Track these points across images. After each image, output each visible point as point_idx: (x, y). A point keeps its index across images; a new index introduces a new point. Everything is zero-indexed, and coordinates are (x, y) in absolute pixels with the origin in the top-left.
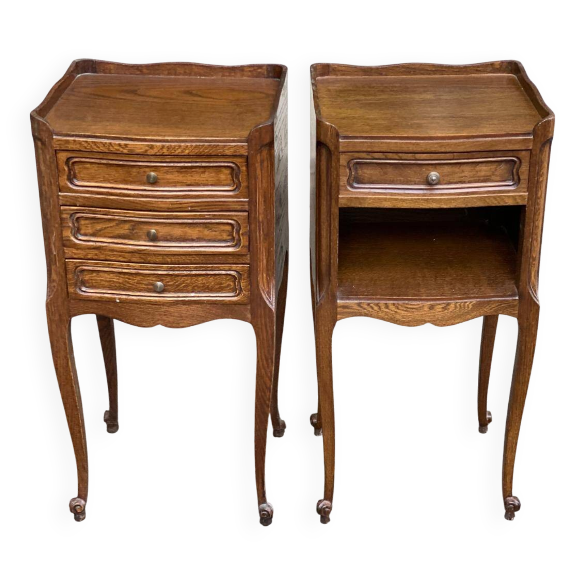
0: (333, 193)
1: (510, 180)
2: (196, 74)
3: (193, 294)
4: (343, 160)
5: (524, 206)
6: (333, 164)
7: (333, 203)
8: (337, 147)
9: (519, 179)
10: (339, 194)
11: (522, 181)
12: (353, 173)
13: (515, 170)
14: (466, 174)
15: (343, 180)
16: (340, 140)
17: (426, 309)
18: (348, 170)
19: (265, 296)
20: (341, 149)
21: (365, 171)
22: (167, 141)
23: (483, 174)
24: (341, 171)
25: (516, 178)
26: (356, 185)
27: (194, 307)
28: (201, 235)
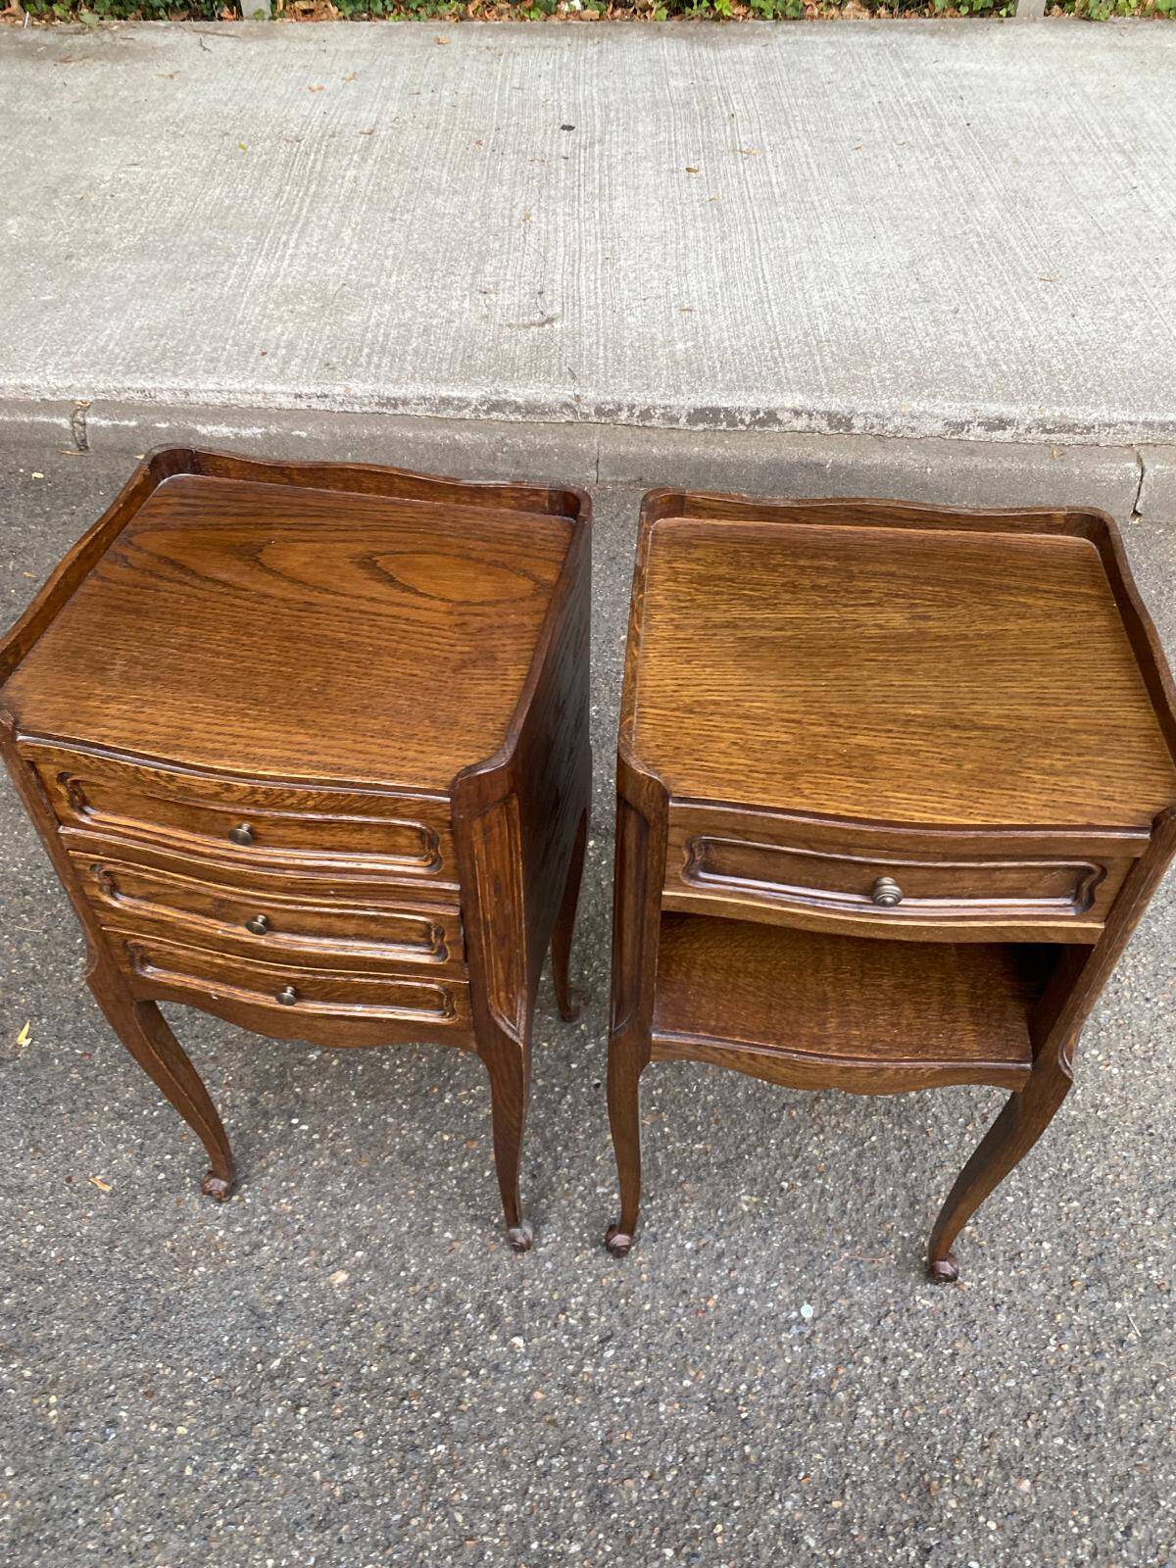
0: (650, 888)
1: (1068, 897)
2: (401, 494)
3: (359, 1008)
4: (675, 836)
5: (1092, 946)
6: (653, 843)
7: (649, 904)
8: (663, 815)
9: (1091, 901)
10: (662, 888)
11: (1095, 905)
12: (698, 858)
13: (1085, 885)
14: (966, 883)
15: (675, 868)
16: (671, 804)
17: (834, 1072)
18: (686, 854)
19: (504, 1024)
20: (671, 821)
21: (726, 854)
22: (263, 778)
23: (1007, 884)
24: (671, 853)
25: (1084, 897)
26: (703, 875)
27: (362, 1025)
28: (361, 930)
